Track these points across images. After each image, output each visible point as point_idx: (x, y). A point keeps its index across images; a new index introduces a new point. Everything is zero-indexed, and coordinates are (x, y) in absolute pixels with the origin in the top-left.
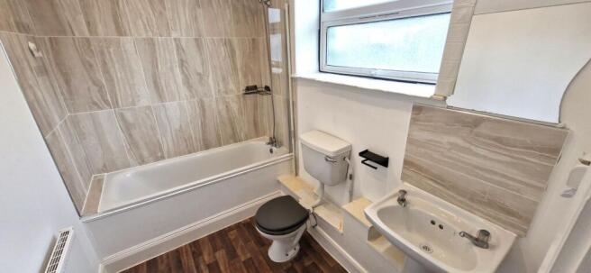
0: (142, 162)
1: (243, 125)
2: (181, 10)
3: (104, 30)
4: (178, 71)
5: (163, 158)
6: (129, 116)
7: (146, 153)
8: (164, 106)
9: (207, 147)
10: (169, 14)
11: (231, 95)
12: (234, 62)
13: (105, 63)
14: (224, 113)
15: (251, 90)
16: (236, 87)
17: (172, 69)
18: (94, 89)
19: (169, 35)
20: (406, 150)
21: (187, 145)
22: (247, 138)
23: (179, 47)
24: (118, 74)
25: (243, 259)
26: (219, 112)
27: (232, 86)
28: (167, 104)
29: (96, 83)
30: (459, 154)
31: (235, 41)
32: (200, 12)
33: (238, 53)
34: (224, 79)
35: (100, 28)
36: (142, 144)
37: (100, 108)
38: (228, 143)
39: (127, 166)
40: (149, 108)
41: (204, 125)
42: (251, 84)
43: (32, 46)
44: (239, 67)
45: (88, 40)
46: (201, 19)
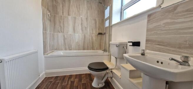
0: (66, 49)
1: (96, 45)
2: (84, 10)
3: (65, 14)
4: (80, 26)
5: (71, 50)
6: (66, 36)
7: (67, 47)
8: (75, 35)
9: (84, 49)
10: (81, 11)
11: (94, 35)
12: (96, 25)
13: (64, 22)
14: (91, 39)
15: (100, 34)
16: (95, 32)
17: (79, 25)
18: (60, 28)
19: (80, 16)
20: (147, 35)
21: (78, 48)
22: (97, 49)
23: (82, 20)
24: (66, 25)
25: (83, 82)
26: (89, 39)
27: (94, 32)
28: (76, 34)
29: (60, 26)
30: (170, 26)
31: (97, 19)
32: (89, 11)
33: (97, 23)
34: (92, 30)
35: (65, 13)
36: (67, 45)
37: (60, 33)
38: (91, 50)
39: (62, 50)
40: (71, 35)
41: (84, 42)
42: (100, 32)
43: (49, 14)
44: (97, 26)
45: (61, 16)
46: (89, 13)
